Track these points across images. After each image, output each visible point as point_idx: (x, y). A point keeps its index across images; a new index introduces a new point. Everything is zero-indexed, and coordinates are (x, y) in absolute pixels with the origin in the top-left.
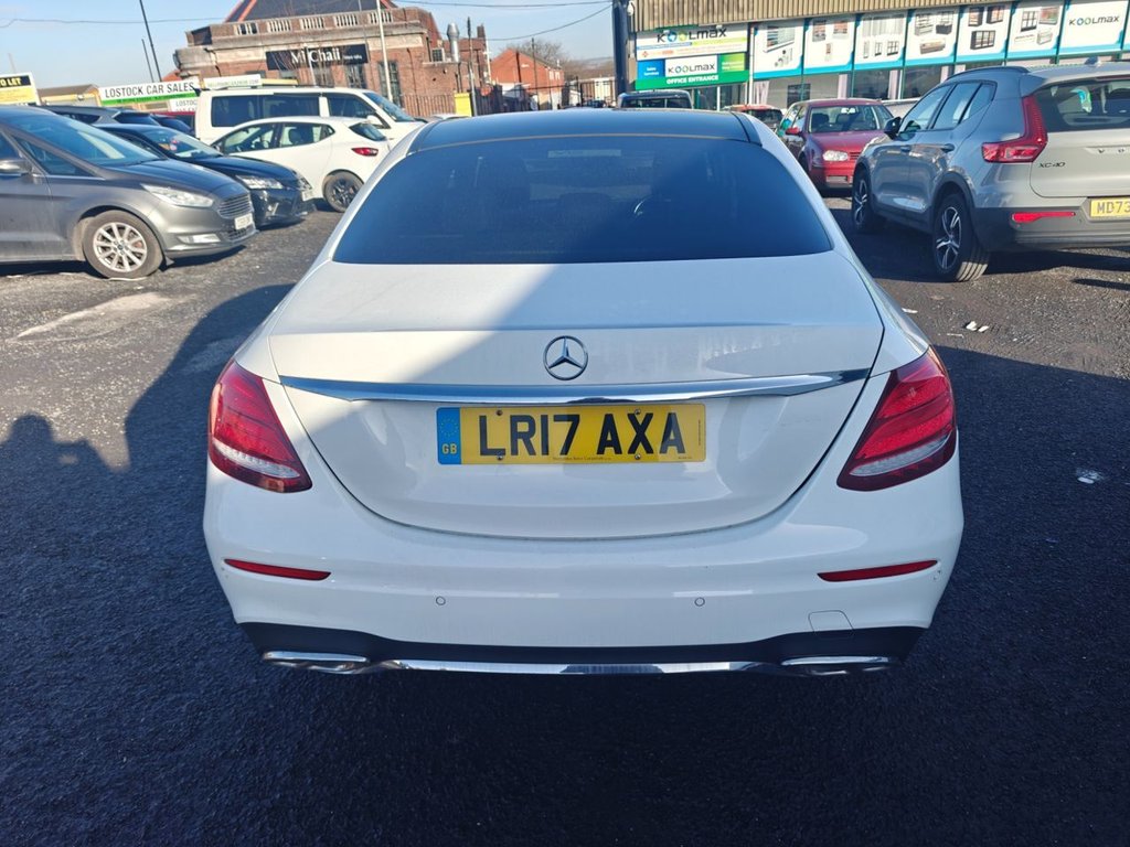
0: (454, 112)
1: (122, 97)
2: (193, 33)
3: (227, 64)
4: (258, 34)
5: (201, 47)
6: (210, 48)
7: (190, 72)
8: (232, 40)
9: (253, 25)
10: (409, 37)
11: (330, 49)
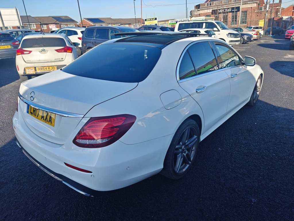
0: (258, 25)
1: (173, 23)
2: (196, 6)
3: (202, 13)
4: (211, 5)
5: (197, 9)
6: (199, 10)
7: (193, 16)
8: (204, 7)
9: (210, 3)
10: (253, 4)
11: (228, 8)
